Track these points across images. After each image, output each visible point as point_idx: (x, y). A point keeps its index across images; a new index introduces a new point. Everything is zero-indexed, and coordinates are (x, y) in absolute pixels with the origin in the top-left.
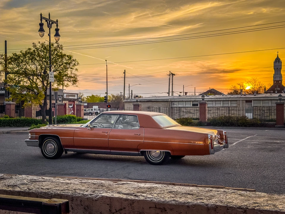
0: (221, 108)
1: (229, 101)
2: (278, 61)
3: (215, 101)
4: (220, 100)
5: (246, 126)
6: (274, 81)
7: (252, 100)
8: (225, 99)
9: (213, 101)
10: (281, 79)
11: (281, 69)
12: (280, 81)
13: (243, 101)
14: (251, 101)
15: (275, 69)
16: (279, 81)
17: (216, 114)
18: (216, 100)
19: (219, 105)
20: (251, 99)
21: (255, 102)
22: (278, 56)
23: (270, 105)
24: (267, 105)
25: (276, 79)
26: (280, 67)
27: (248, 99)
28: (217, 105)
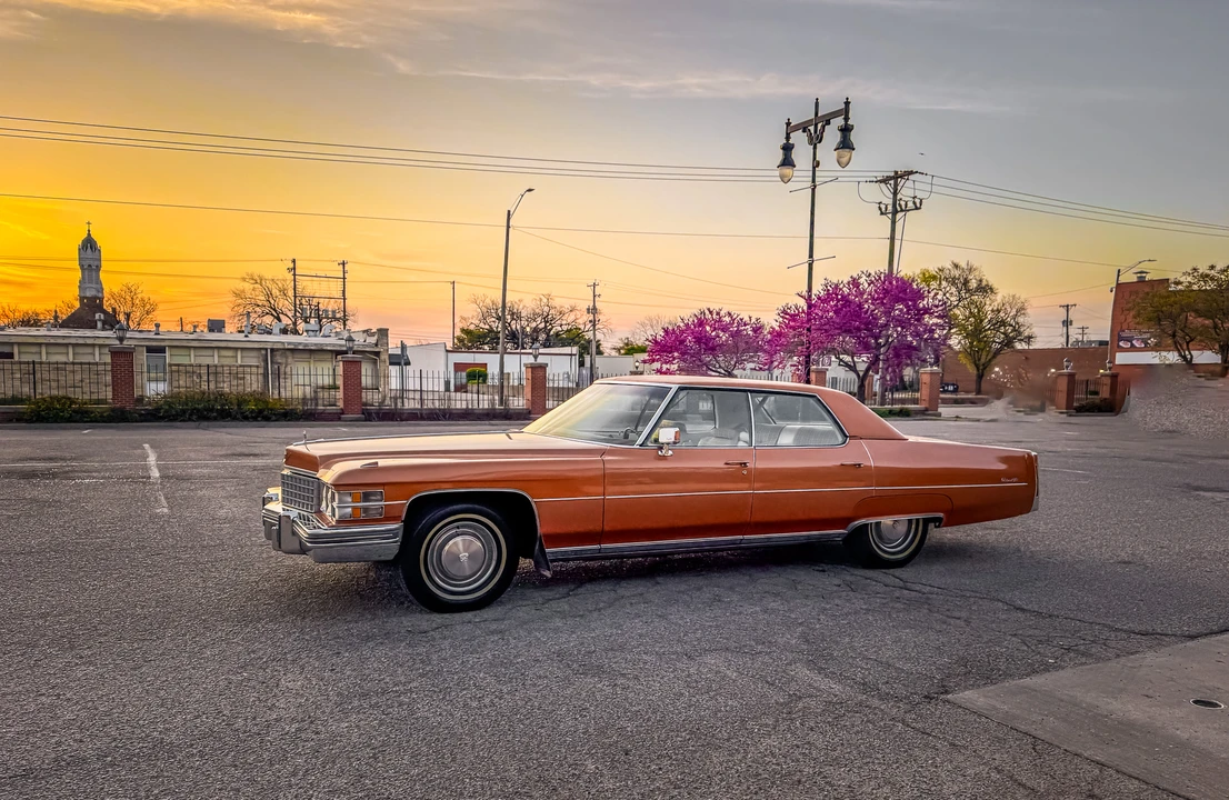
0: (69, 368)
1: (93, 345)
2: (89, 245)
3: (47, 345)
4: (66, 341)
5: (267, 419)
6: (82, 299)
7: (165, 347)
8: (81, 341)
9: (40, 344)
10: (100, 295)
11: (98, 268)
12: (99, 298)
13: (141, 348)
14: (161, 350)
15: (82, 266)
16: (95, 298)
17: (54, 384)
18: (52, 341)
19: (62, 358)
20: (163, 344)
21: (175, 351)
22: (89, 235)
23: (216, 362)
24: (208, 361)
25: (88, 294)
26: (96, 263)
27: (154, 344)
28: (54, 358)
